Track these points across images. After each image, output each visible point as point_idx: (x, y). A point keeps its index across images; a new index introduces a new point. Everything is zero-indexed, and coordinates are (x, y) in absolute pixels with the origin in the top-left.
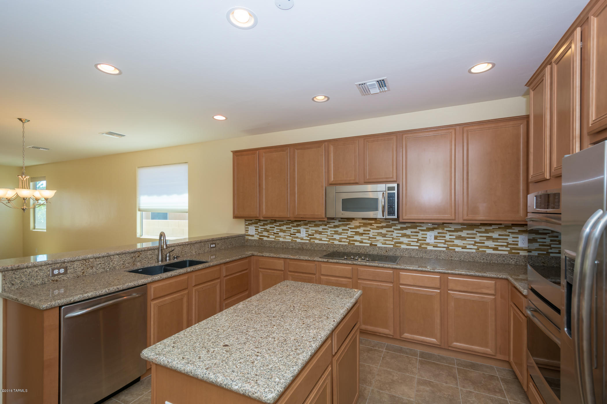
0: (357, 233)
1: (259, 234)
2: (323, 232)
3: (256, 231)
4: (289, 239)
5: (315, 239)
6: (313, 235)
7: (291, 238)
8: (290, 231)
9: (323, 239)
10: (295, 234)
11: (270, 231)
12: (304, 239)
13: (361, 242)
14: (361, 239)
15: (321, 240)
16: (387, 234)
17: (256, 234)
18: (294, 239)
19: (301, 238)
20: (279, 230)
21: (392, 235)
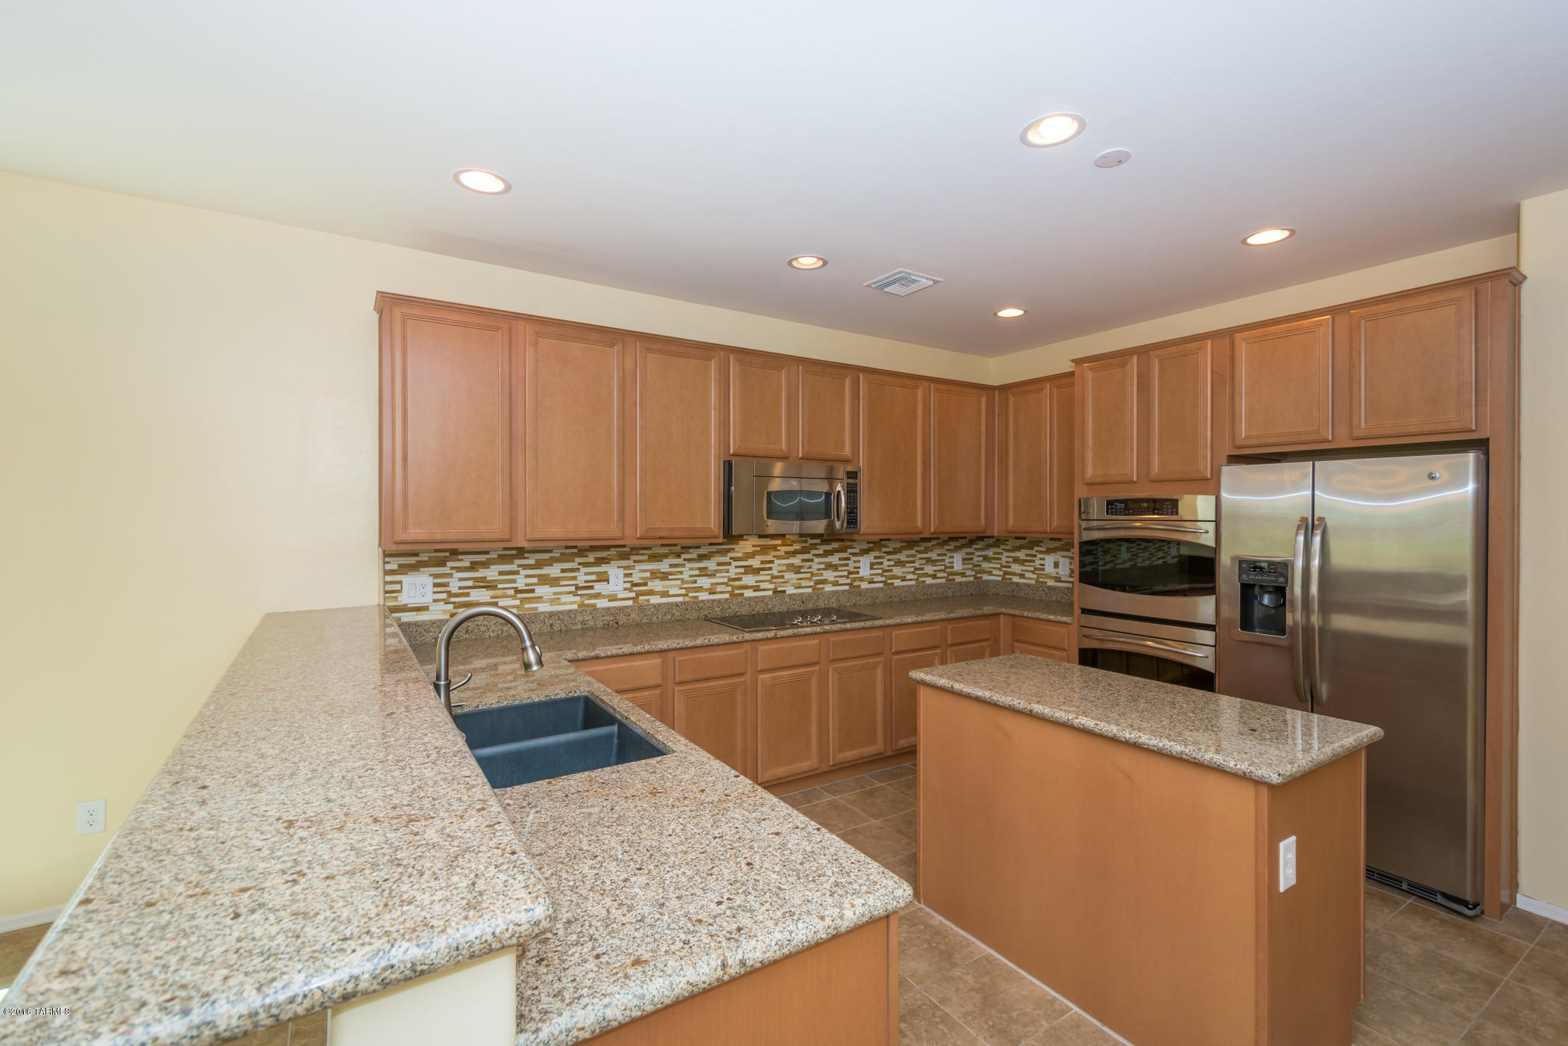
0: (749, 570)
1: (452, 600)
2: (671, 574)
3: (436, 589)
4: (571, 603)
5: (651, 593)
6: (645, 584)
7: (578, 598)
8: (575, 578)
9: (671, 593)
10: (592, 587)
11: (499, 586)
12: (619, 596)
13: (757, 589)
14: (756, 582)
15: (665, 594)
16: (801, 567)
17: (435, 601)
18: (586, 602)
19: (609, 596)
20: (535, 580)
21: (810, 567)
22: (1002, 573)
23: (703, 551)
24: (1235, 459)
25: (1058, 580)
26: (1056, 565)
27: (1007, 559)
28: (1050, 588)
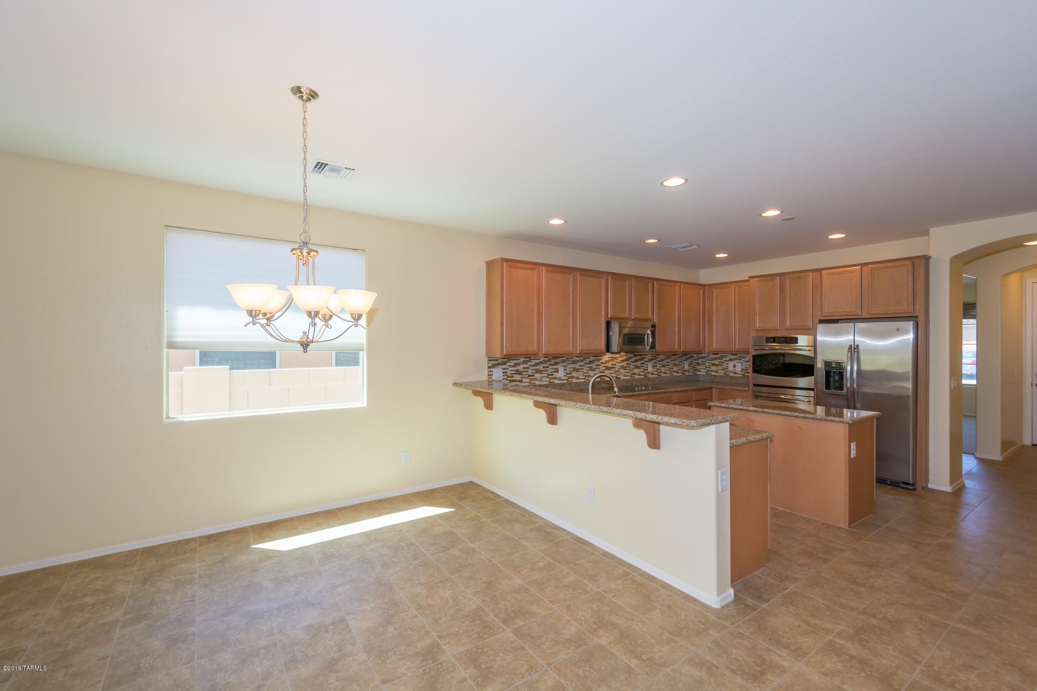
1: (508, 379)
2: (580, 369)
3: (504, 374)
4: (546, 381)
5: (573, 377)
6: (571, 374)
7: (548, 379)
8: (547, 371)
9: (580, 377)
10: (553, 375)
11: (523, 373)
12: (562, 379)
15: (578, 378)
16: (626, 367)
17: (503, 379)
18: (551, 381)
19: (559, 378)
20: (534, 371)
21: (629, 367)
22: (706, 371)
23: (592, 359)
24: (822, 322)
25: (735, 373)
26: (734, 366)
27: (709, 364)
28: (731, 377)
